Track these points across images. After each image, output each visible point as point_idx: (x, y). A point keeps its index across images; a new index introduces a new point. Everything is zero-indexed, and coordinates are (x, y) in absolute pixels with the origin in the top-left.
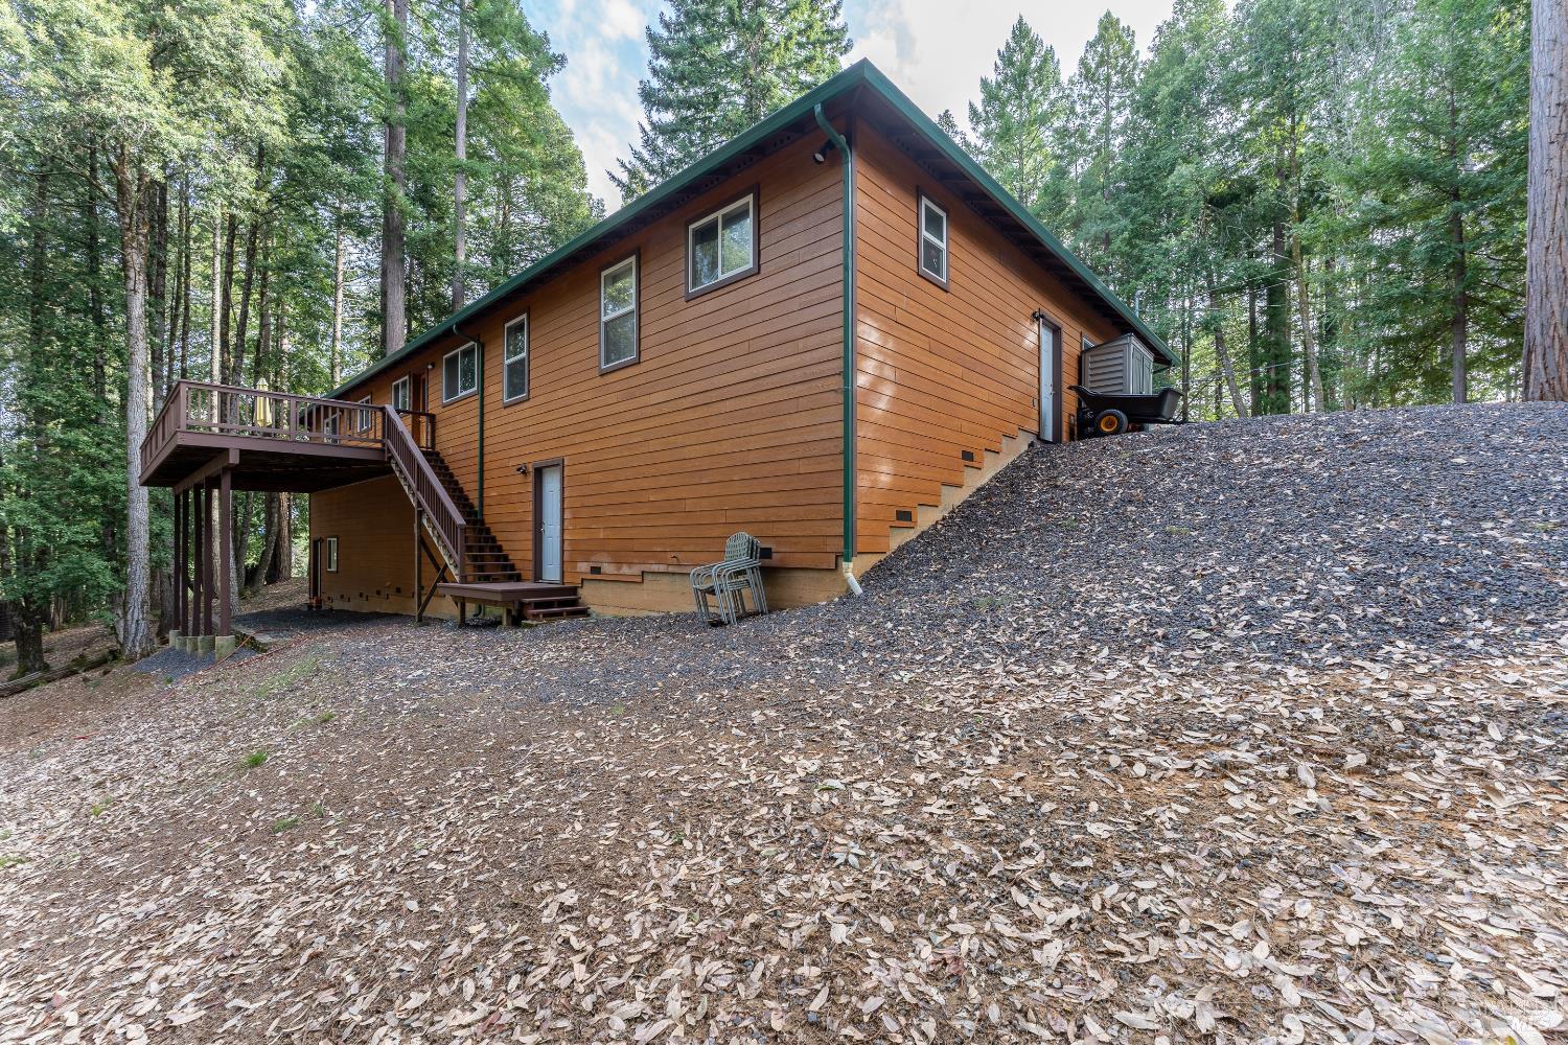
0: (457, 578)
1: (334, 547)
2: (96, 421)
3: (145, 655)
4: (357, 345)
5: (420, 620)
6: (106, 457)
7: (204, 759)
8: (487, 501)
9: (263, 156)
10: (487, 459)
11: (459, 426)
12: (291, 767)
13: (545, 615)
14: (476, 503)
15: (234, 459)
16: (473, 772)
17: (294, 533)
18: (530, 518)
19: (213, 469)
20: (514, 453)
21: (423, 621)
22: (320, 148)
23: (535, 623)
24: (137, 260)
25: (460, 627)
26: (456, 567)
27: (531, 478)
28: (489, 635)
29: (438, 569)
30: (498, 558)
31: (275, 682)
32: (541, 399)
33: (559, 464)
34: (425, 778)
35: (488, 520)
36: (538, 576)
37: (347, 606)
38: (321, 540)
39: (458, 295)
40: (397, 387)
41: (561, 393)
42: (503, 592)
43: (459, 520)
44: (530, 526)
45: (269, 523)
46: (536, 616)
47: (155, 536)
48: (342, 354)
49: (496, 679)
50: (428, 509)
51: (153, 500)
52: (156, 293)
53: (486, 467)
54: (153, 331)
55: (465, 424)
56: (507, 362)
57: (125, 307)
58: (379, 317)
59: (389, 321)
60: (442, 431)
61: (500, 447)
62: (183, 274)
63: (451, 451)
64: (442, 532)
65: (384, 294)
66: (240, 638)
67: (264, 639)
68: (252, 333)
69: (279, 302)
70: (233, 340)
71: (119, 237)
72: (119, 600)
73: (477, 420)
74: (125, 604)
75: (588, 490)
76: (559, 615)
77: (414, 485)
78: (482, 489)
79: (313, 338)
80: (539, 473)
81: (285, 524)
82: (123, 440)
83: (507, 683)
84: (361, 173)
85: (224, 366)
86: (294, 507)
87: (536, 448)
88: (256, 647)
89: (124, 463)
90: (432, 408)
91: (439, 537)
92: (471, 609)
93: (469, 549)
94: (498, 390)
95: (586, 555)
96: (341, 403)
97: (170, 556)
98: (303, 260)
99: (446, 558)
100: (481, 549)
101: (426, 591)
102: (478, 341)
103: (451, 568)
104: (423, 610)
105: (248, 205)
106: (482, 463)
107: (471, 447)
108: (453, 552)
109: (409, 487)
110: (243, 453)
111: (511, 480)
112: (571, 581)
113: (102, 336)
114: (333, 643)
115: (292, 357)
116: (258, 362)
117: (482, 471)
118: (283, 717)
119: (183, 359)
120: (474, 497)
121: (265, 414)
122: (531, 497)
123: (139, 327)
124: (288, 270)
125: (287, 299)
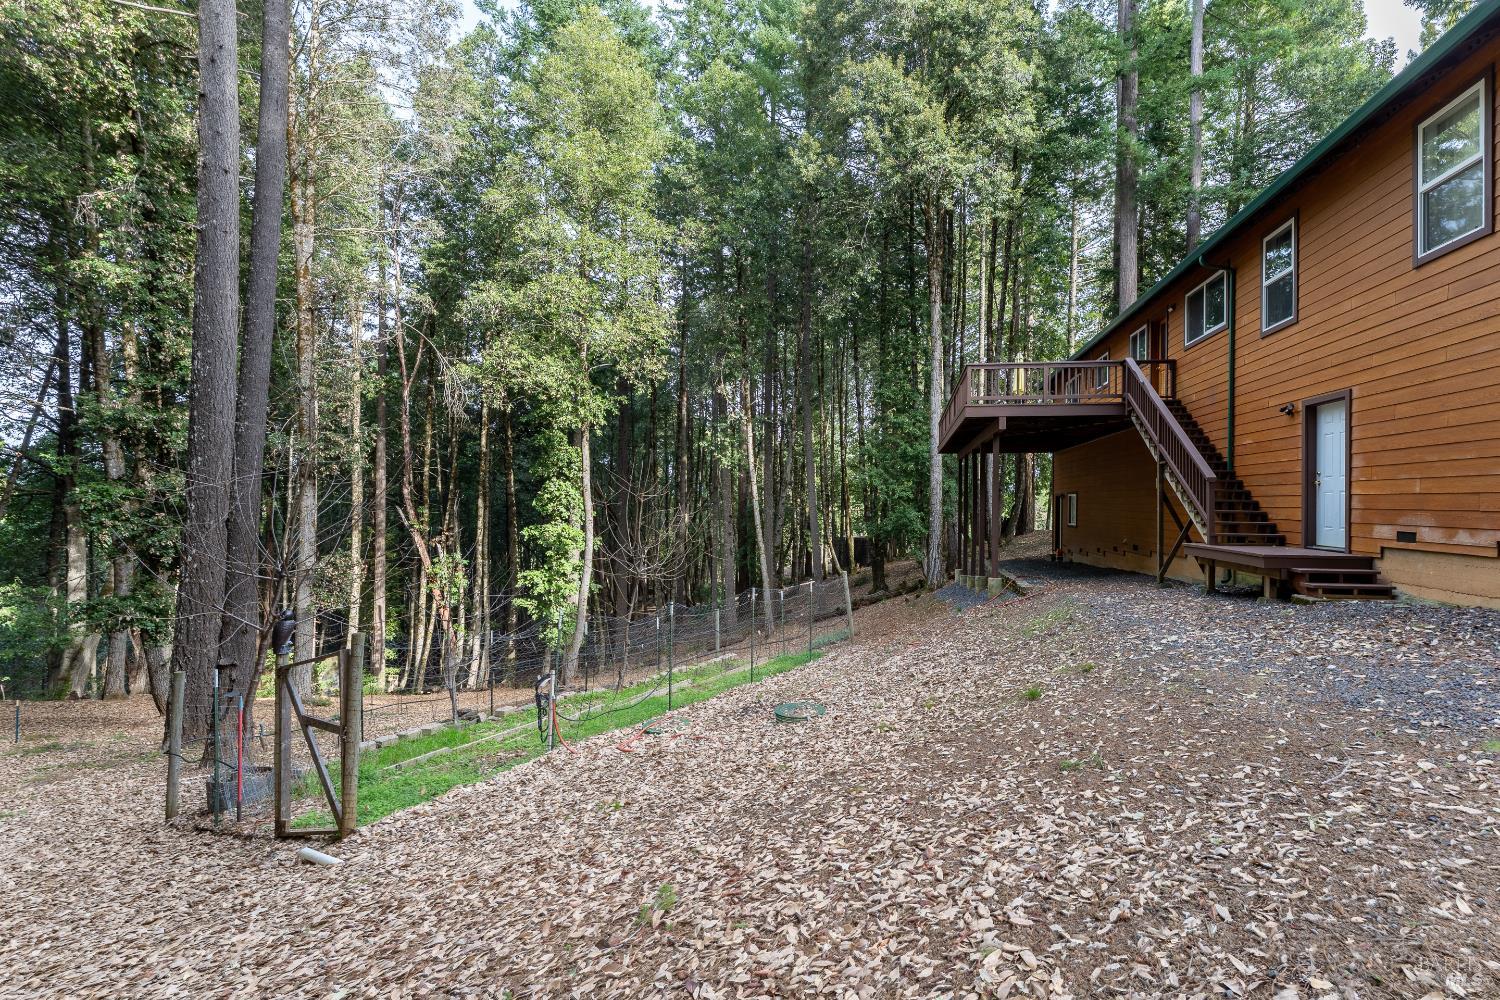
0: (1205, 539)
1: (1074, 502)
2: (912, 407)
3: (940, 586)
4: (1090, 306)
5: (1162, 580)
6: (919, 433)
7: (992, 683)
8: (1238, 451)
9: (1017, 157)
10: (1238, 401)
11: (1205, 367)
12: (1063, 709)
13: (1326, 591)
14: (1225, 453)
15: (1003, 425)
16: (1266, 772)
17: (1036, 488)
18: (1299, 467)
19: (987, 436)
20: (1275, 390)
21: (1164, 583)
22: (1061, 130)
23: (1311, 599)
24: (936, 277)
25: (1209, 593)
26: (1204, 525)
27: (1300, 418)
28: (1248, 607)
29: (1181, 526)
30: (1253, 517)
31: (1037, 624)
32: (1317, 319)
33: (1345, 398)
34: (1203, 760)
35: (1240, 472)
36: (1310, 539)
37: (1086, 560)
38: (1063, 496)
39: (1193, 228)
40: (1135, 338)
41: (1347, 306)
42: (1266, 558)
43: (1208, 473)
44: (1300, 478)
45: (1018, 481)
46: (1312, 591)
47: (946, 493)
48: (1077, 319)
49: (1271, 661)
50: (1172, 463)
51: (945, 464)
52: (946, 300)
53: (1237, 411)
54: (945, 331)
55: (1212, 365)
56: (1266, 283)
57: (929, 316)
58: (1111, 274)
59: (1122, 274)
60: (1184, 377)
61: (1255, 386)
62: (962, 281)
63: (1194, 398)
64: (1187, 487)
65: (1117, 248)
66: (1006, 580)
67: (1023, 584)
68: (1007, 317)
69: (1026, 284)
70: (995, 325)
71: (925, 263)
72: (925, 541)
73: (1227, 358)
74: (928, 545)
75: (1390, 428)
76: (1348, 592)
77: (1156, 438)
78: (1232, 436)
79: (1052, 308)
80: (1312, 412)
81: (1030, 481)
82: (927, 420)
83: (1288, 671)
84: (1095, 137)
85: (989, 350)
86: (1039, 465)
87: (1307, 381)
88: (1018, 591)
89: (928, 435)
90: (1172, 354)
91: (1184, 492)
92: (1220, 574)
93: (1218, 505)
94: (1255, 317)
95: (1389, 515)
96: (1082, 364)
97: (954, 509)
98: (1047, 240)
99: (1192, 516)
100: (1231, 506)
101: (1169, 550)
102: (1227, 268)
103: (1198, 527)
104: (1164, 571)
105: (1008, 205)
106: (1232, 407)
107: (1220, 389)
108: (1201, 508)
109: (1151, 440)
110: (1009, 419)
111: (1271, 424)
112: (1360, 548)
113: (916, 344)
114: (1080, 596)
115: (1037, 330)
116: (1011, 340)
117: (1232, 416)
118: (1049, 659)
119: (962, 348)
120: (1222, 447)
121: (1019, 382)
122: (1300, 442)
123: (937, 330)
124: (1036, 252)
125: (1034, 278)
